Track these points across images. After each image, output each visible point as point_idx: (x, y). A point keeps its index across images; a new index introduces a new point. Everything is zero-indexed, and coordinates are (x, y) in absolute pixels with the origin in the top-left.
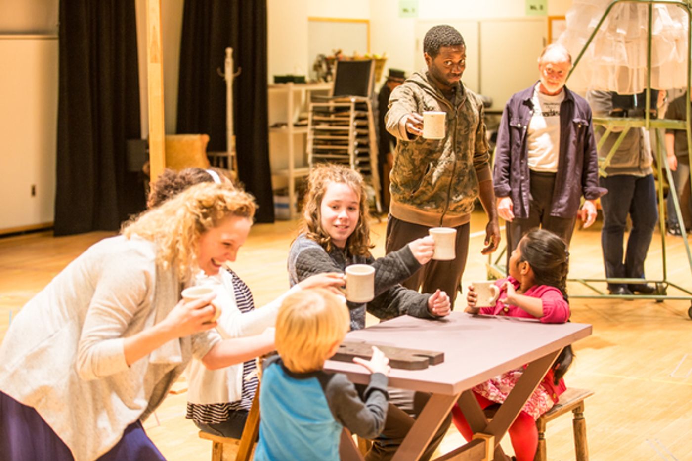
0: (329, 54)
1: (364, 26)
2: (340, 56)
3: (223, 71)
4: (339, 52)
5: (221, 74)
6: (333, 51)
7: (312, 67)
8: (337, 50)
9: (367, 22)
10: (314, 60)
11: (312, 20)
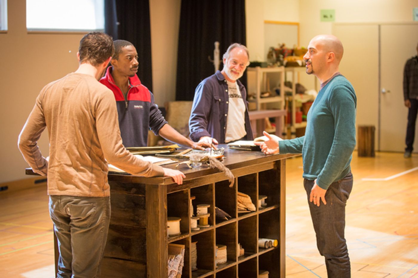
0: (277, 47)
1: (296, 27)
2: (284, 48)
3: (213, 58)
4: (283, 45)
5: (211, 61)
6: (279, 44)
7: (266, 56)
8: (281, 44)
9: (297, 24)
10: (268, 50)
11: (267, 22)
